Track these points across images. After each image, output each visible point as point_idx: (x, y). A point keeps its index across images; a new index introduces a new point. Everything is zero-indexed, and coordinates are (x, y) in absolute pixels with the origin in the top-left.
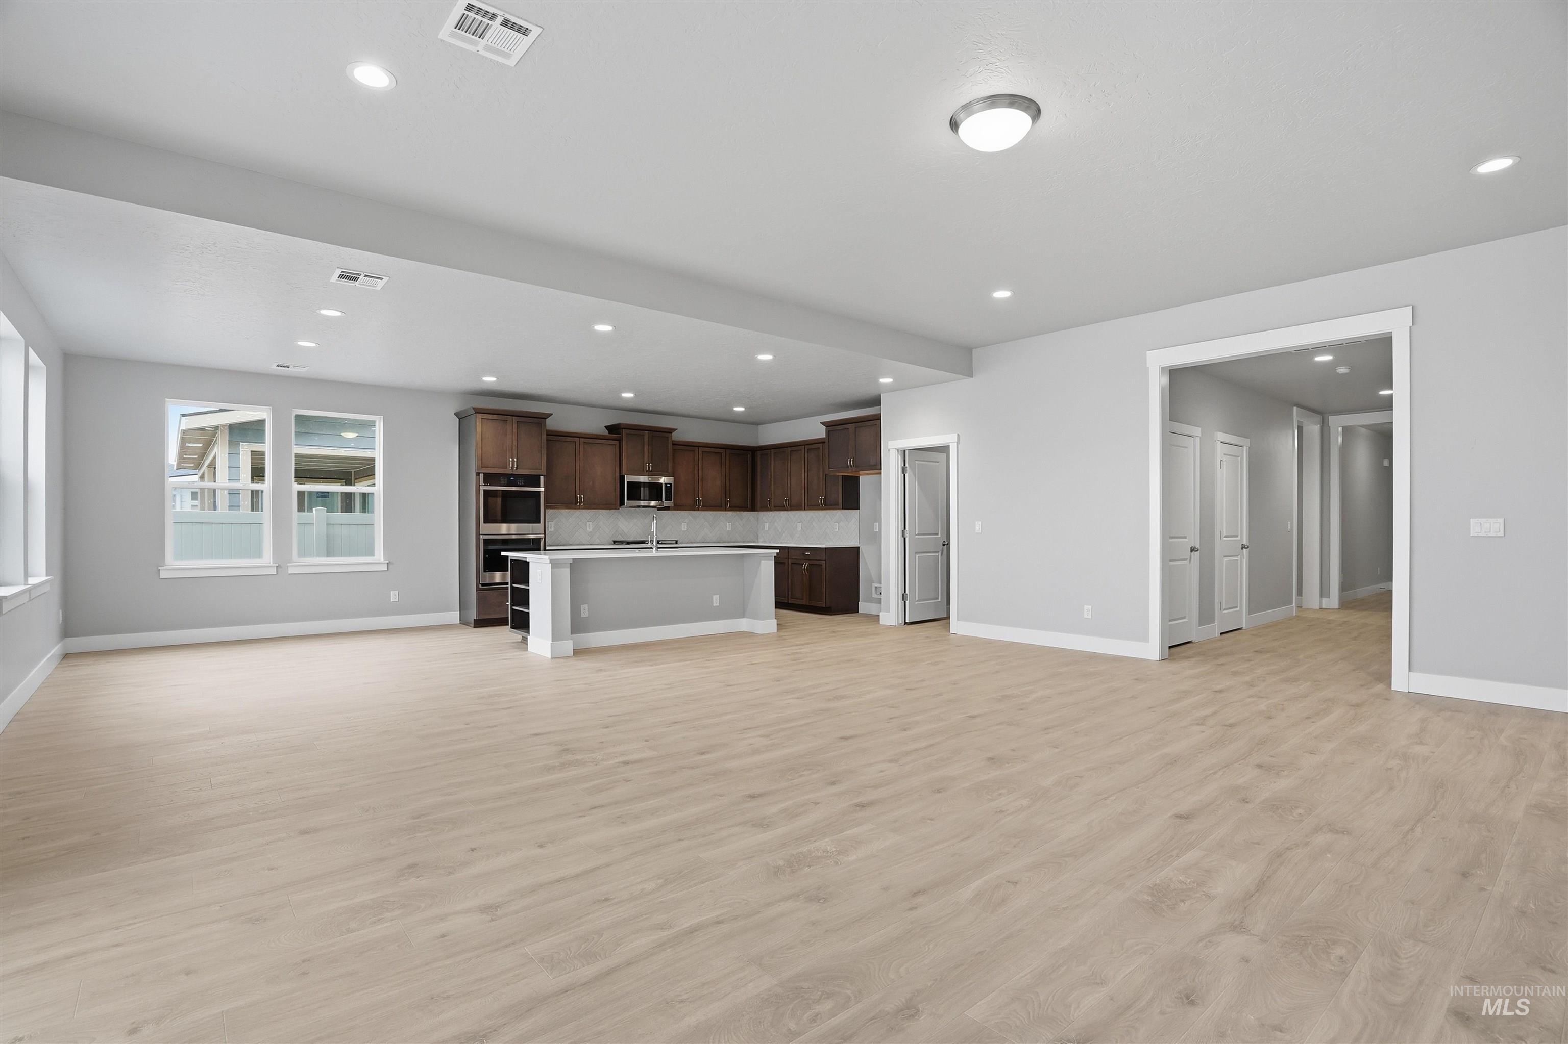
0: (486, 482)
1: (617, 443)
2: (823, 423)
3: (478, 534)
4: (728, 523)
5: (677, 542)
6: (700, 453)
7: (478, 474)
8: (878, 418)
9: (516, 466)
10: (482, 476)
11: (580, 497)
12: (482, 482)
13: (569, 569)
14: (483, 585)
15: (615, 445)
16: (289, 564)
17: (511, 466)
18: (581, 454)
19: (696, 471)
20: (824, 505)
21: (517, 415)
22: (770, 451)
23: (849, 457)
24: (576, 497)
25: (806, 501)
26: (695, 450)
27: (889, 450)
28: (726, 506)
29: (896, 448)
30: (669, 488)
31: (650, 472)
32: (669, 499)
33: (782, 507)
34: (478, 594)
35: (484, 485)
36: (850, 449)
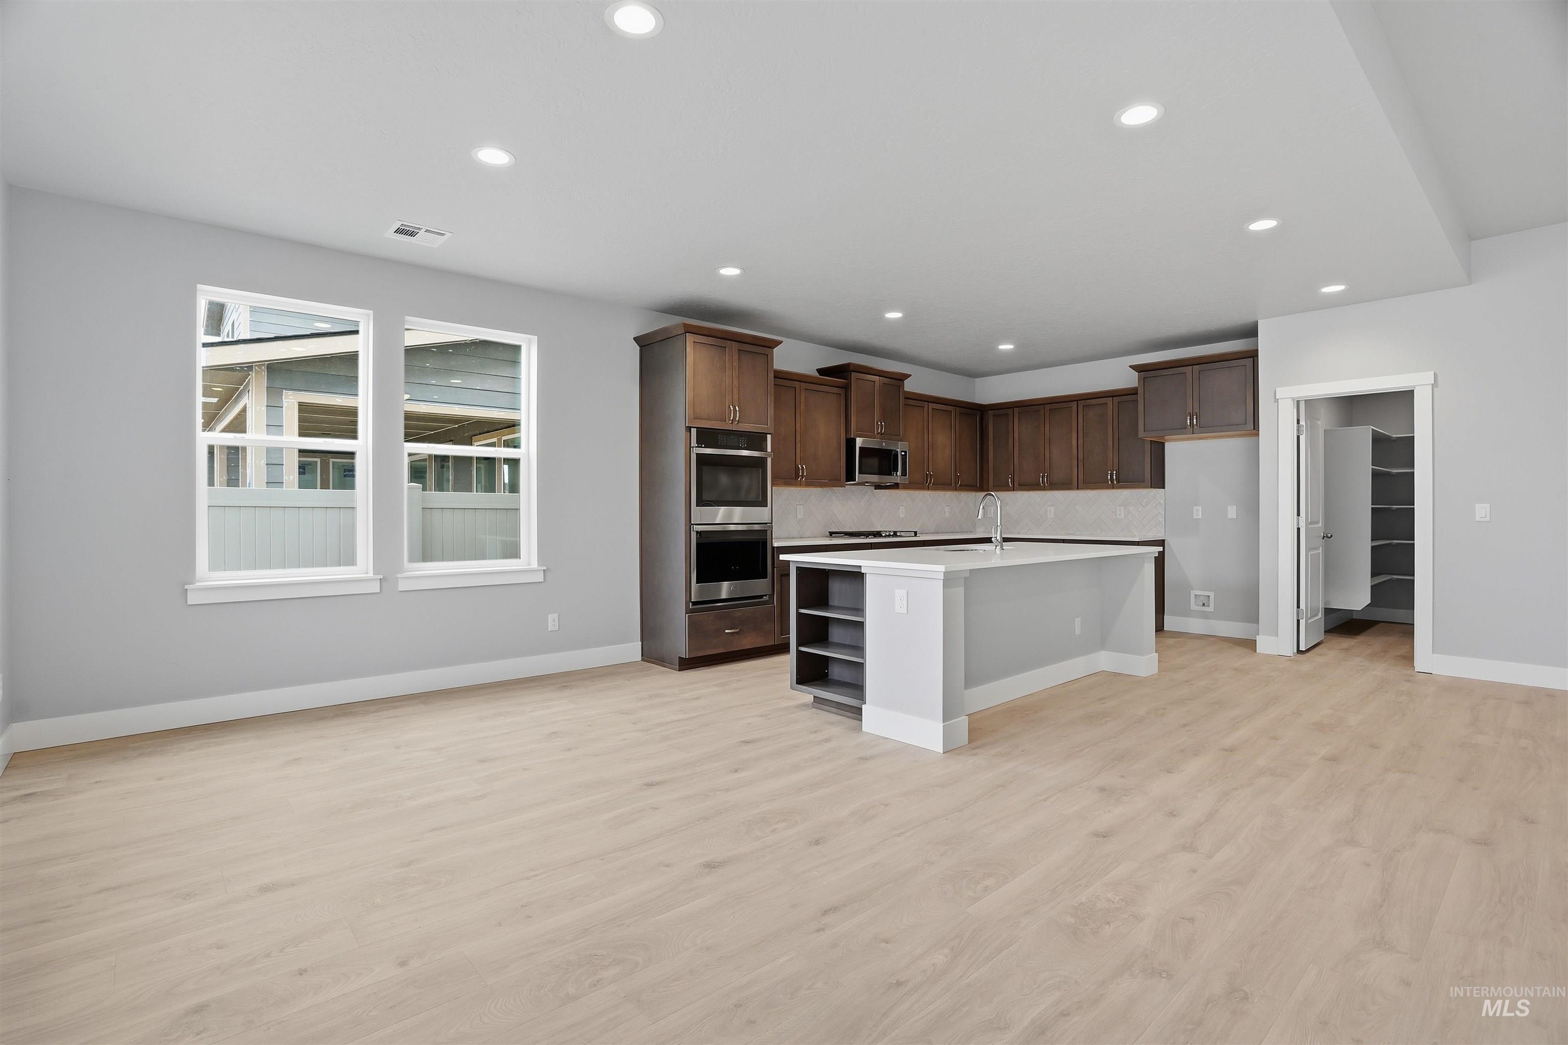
0: (701, 442)
1: (842, 391)
2: (1131, 367)
3: (689, 524)
4: (946, 507)
5: (895, 533)
6: (930, 410)
7: (689, 429)
8: (1253, 355)
9: (737, 418)
10: (694, 431)
11: (803, 470)
12: (694, 443)
13: (963, 588)
14: (694, 603)
15: (840, 394)
16: (399, 576)
17: (732, 418)
18: (802, 404)
19: (926, 436)
20: (1115, 483)
21: (738, 340)
22: (1013, 410)
23: (1187, 413)
24: (797, 469)
25: (1081, 477)
26: (924, 407)
27: (1277, 401)
28: (956, 483)
29: (1291, 398)
30: (904, 458)
31: (881, 434)
32: (904, 473)
33: (1034, 486)
34: (687, 615)
35: (697, 445)
36: (1190, 401)
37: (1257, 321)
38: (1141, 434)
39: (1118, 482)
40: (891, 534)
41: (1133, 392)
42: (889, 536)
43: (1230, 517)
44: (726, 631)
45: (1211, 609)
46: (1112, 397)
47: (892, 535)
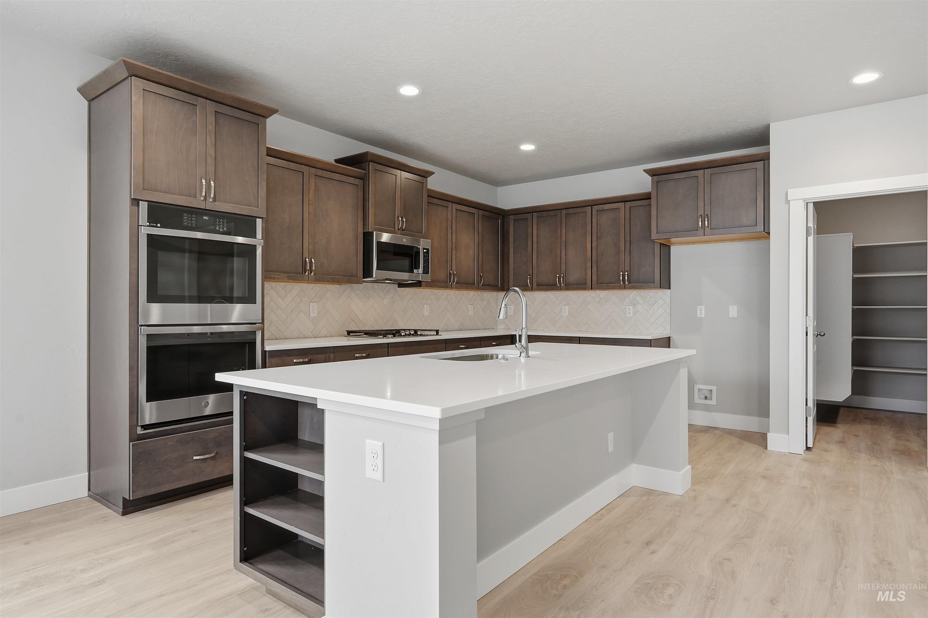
0: (154, 220)
1: (359, 182)
2: (646, 171)
3: (136, 324)
4: (470, 306)
5: (416, 331)
6: (455, 211)
7: (135, 202)
8: (765, 158)
9: (212, 195)
10: (144, 207)
11: (311, 262)
12: (143, 220)
14: (145, 427)
15: (357, 185)
17: (204, 194)
18: (311, 192)
19: (450, 236)
20: (627, 283)
21: (215, 99)
22: (532, 214)
23: (699, 216)
24: (304, 263)
25: (594, 278)
26: (448, 207)
27: (788, 202)
28: (479, 283)
29: (803, 199)
30: (426, 254)
31: (403, 230)
32: (426, 271)
33: (551, 286)
34: (131, 443)
35: (148, 224)
36: (701, 203)
37: (770, 124)
38: (654, 236)
39: (629, 283)
40: (412, 333)
41: (647, 197)
42: (410, 335)
43: (731, 316)
44: (195, 458)
45: (713, 402)
46: (625, 202)
47: (413, 335)
